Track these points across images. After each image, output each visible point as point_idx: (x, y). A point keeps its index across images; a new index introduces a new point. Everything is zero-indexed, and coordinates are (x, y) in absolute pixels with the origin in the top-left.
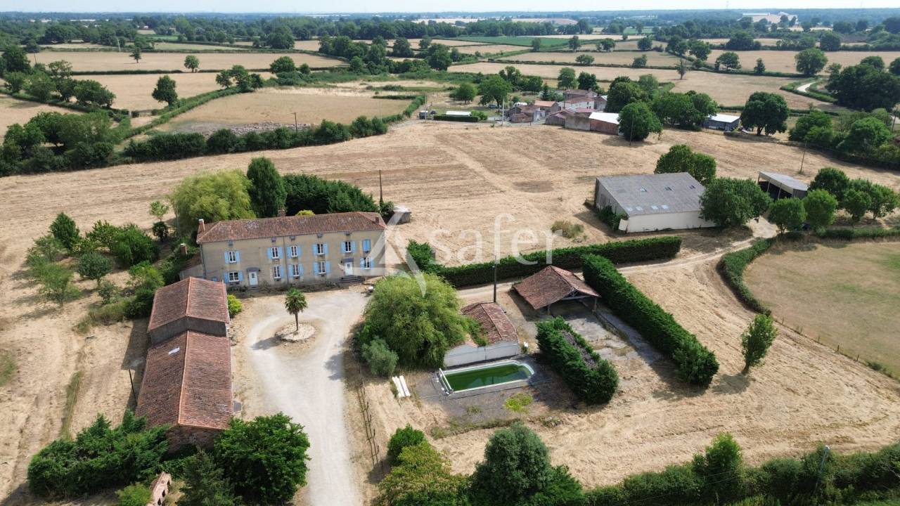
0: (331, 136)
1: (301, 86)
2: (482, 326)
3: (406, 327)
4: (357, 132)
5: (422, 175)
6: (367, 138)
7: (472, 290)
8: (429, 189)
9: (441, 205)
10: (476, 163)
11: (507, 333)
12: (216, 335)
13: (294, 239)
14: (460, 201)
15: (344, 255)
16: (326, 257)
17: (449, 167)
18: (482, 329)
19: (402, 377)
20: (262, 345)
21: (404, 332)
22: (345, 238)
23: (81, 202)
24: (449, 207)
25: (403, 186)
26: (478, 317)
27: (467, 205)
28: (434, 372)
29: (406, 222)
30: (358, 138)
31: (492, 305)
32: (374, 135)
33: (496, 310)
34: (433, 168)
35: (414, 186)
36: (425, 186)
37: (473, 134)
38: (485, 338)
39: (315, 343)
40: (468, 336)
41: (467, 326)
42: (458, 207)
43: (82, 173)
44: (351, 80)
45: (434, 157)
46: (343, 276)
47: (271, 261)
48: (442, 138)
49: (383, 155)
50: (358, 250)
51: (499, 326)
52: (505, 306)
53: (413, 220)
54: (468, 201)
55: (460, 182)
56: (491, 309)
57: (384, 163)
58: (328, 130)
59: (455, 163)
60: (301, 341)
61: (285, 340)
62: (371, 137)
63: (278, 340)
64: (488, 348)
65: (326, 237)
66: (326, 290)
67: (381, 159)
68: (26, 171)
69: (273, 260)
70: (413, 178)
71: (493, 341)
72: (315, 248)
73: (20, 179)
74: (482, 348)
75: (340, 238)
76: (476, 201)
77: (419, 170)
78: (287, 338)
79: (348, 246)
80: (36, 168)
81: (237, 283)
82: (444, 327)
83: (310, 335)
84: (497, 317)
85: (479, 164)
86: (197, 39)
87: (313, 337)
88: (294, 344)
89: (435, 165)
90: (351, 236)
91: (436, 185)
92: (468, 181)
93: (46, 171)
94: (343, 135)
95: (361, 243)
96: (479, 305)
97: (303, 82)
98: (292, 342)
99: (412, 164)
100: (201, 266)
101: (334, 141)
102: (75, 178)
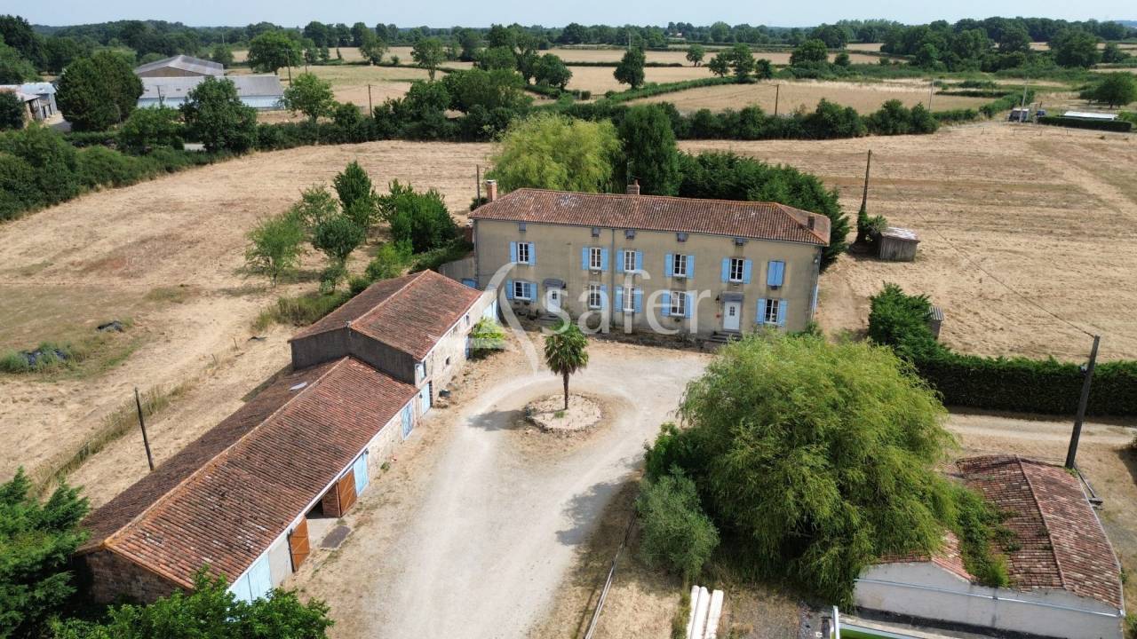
0: (830, 126)
1: (828, 79)
2: (1005, 526)
3: (758, 465)
4: (878, 126)
5: (979, 192)
6: (895, 137)
7: (1013, 423)
8: (982, 214)
9: (997, 243)
10: (1105, 186)
11: (1083, 568)
12: (395, 378)
13: (632, 237)
14: (1044, 240)
15: (725, 286)
16: (689, 282)
17: (1041, 187)
18: (1001, 533)
19: (719, 595)
20: (490, 421)
21: (752, 476)
22: (731, 249)
23: (436, 173)
24: (1016, 249)
25: (928, 205)
26: (1003, 494)
27: (1063, 250)
28: (816, 609)
29: (905, 260)
30: (879, 134)
31: (1058, 475)
32: (910, 133)
33: (1067, 490)
34: (1006, 186)
35: (951, 207)
36: (977, 209)
37: (1113, 146)
38: (1003, 564)
39: (584, 445)
40: (950, 539)
41: (952, 511)
42: (1038, 251)
43: (471, 145)
44: (910, 76)
45: (1014, 170)
46: (718, 329)
47: (586, 274)
48: (1043, 148)
49: (912, 159)
50: (756, 281)
51: (1065, 540)
52: (1101, 486)
53: (923, 259)
54: (1066, 243)
55: (1062, 212)
56: (1049, 482)
57: (908, 171)
58: (826, 115)
59: (1057, 182)
60: (559, 433)
61: (532, 422)
62: (904, 137)
63: (523, 419)
64: (1006, 596)
65: (694, 242)
66: (672, 347)
67: (905, 165)
68: (410, 136)
69: (591, 271)
70: (956, 196)
71: (1028, 581)
72: (670, 262)
73: (401, 143)
74: (986, 593)
75: (724, 248)
76: (1088, 245)
77: (974, 185)
78: (538, 419)
79: (737, 267)
80: (421, 133)
81: (527, 303)
82: (872, 497)
83: (583, 425)
84: (1061, 511)
85: (1114, 189)
86: (726, 41)
87: (586, 432)
88: (545, 436)
89: (1012, 180)
90: (747, 248)
91: (1003, 211)
92: (1077, 210)
93: (432, 139)
94: (853, 127)
95: (764, 265)
96: (1015, 462)
97: (833, 76)
98: (544, 429)
99: (963, 175)
100: (473, 260)
101: (834, 135)
102: (458, 150)
